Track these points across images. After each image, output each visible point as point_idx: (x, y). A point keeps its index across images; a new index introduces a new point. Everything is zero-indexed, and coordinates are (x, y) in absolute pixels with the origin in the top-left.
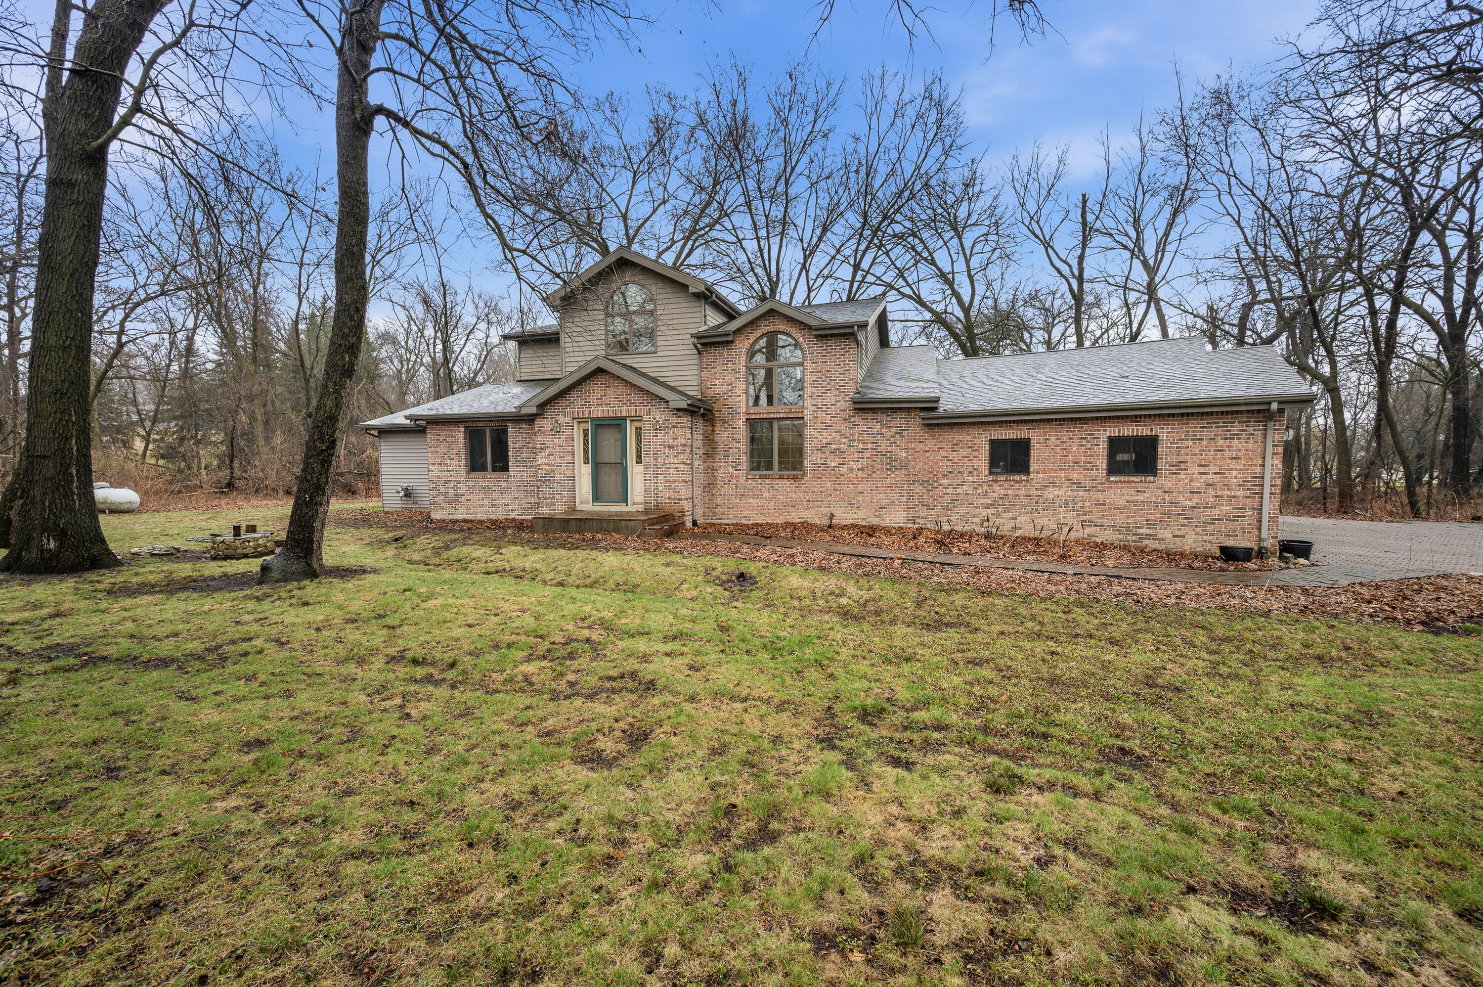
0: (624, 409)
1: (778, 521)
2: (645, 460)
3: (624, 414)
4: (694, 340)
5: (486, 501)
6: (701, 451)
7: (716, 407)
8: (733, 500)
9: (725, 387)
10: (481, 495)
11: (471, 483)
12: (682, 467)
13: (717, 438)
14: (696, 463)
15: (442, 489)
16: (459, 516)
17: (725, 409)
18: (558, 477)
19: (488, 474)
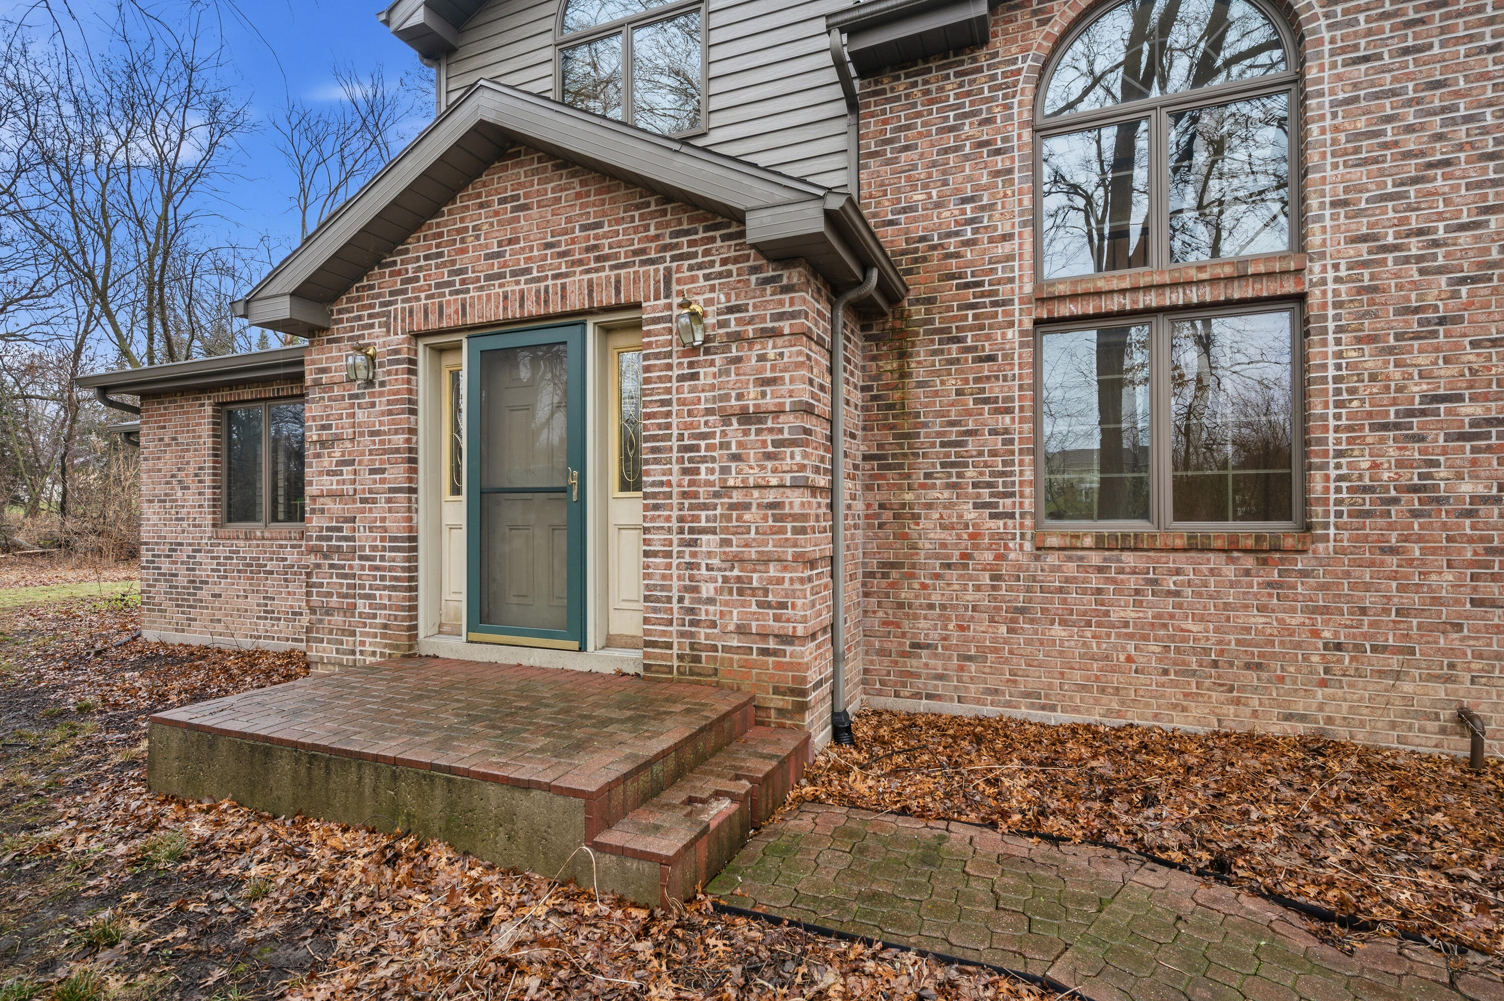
0: (577, 281)
1: (1182, 724)
2: (653, 473)
3: (575, 302)
4: (839, 39)
5: (253, 600)
6: (859, 448)
7: (917, 287)
8: (980, 628)
9: (949, 214)
10: (244, 584)
11: (221, 551)
12: (796, 500)
13: (918, 398)
14: (846, 487)
15: (166, 566)
16: (196, 638)
17: (949, 292)
18: (364, 539)
19: (257, 528)
